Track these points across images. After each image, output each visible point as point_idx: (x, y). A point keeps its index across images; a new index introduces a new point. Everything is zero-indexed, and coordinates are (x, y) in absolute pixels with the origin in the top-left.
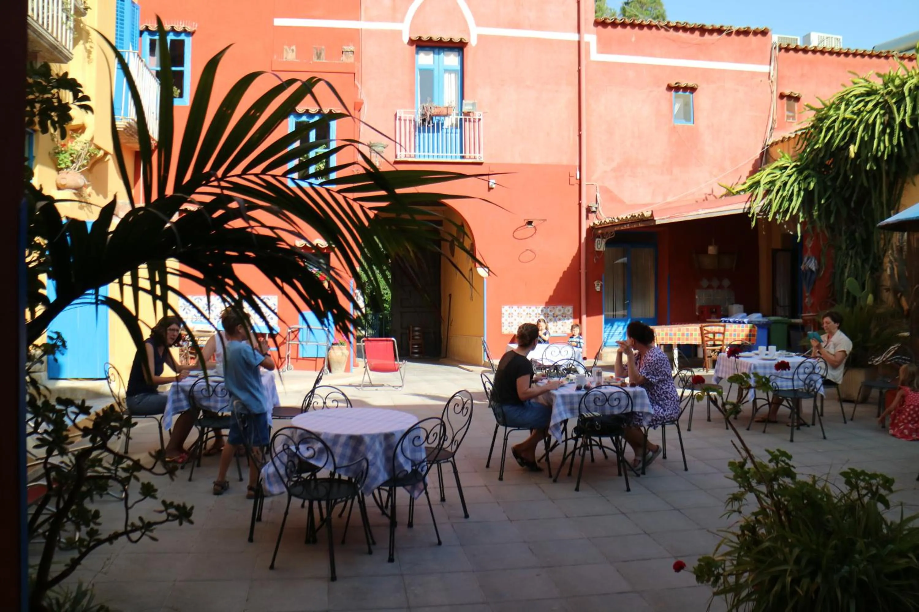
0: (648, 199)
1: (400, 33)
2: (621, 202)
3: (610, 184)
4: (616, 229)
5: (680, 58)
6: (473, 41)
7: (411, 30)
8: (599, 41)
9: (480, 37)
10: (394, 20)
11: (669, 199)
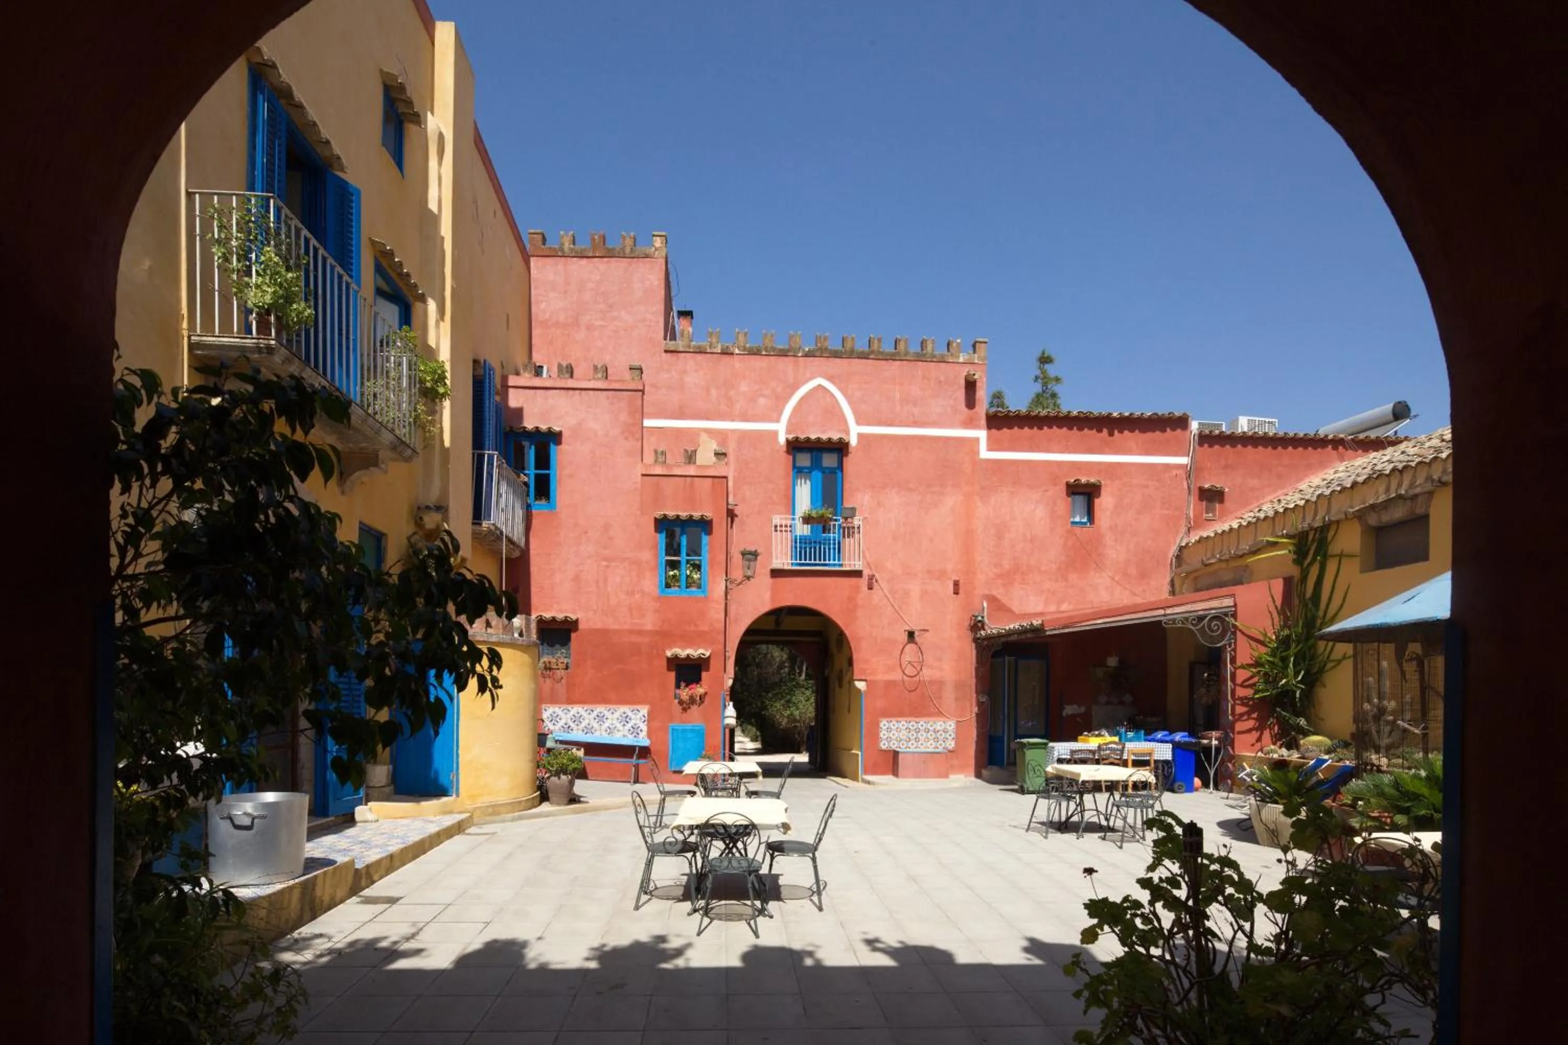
0: (1039, 608)
1: (775, 434)
2: (1009, 611)
3: (998, 592)
4: (1003, 640)
5: (1069, 452)
6: (853, 441)
7: (788, 431)
8: (989, 438)
9: (861, 436)
10: (771, 420)
11: (1064, 607)
